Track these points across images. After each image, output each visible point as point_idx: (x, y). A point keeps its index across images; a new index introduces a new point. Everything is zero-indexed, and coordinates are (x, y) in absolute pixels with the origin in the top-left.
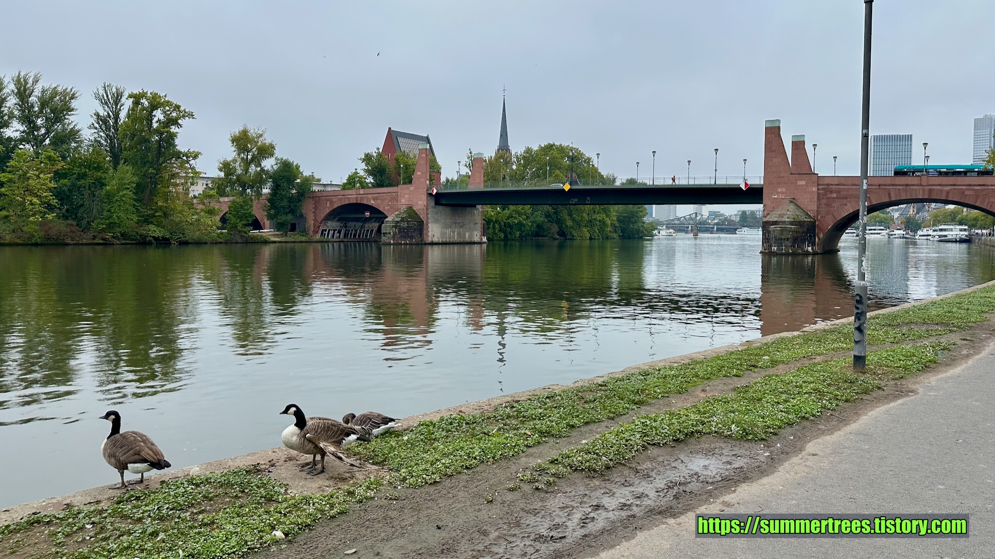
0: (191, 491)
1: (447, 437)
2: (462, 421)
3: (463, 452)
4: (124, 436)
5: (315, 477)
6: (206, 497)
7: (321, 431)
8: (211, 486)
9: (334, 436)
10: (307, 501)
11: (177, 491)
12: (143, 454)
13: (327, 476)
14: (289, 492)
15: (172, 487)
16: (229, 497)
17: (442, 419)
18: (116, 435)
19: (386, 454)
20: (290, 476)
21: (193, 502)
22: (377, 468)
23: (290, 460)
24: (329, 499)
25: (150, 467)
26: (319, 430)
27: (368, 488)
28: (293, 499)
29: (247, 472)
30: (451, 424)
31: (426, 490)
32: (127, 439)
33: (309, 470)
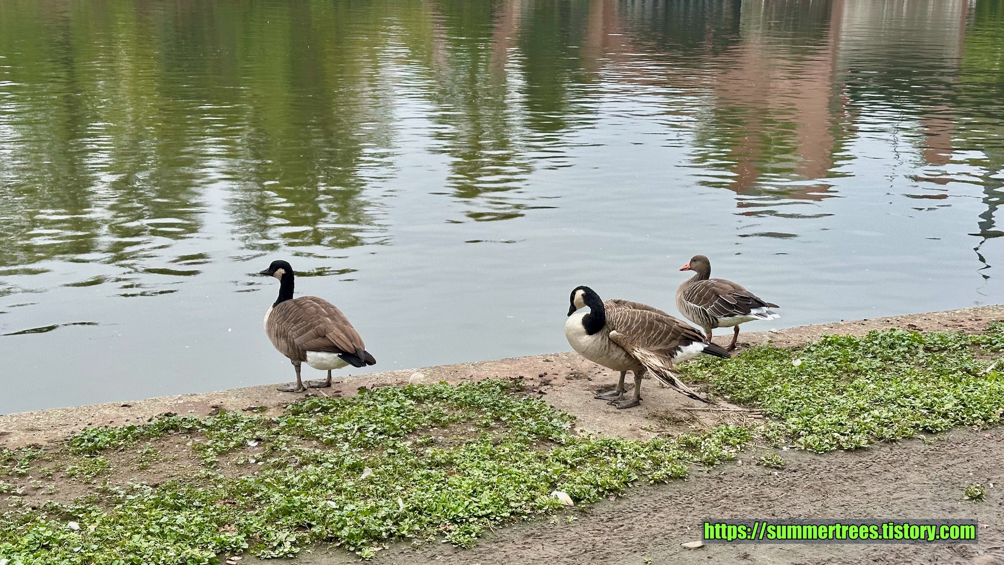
0: (411, 407)
1: (884, 370)
2: (916, 344)
3: (918, 401)
4: (299, 303)
5: (623, 411)
6: (435, 421)
7: (638, 328)
8: (442, 404)
9: (661, 341)
10: (611, 448)
11: (388, 405)
12: (330, 336)
13: (646, 413)
14: (578, 430)
15: (379, 398)
16: (475, 425)
17: (873, 336)
18: (288, 301)
19: (759, 387)
20: (579, 405)
21: (416, 425)
22: (740, 409)
23: (577, 378)
24: (651, 451)
25: (342, 361)
26: (634, 326)
27: (725, 442)
28: (587, 443)
29: (502, 388)
30: (892, 346)
31: (839, 460)
32: (304, 309)
33: (613, 398)
